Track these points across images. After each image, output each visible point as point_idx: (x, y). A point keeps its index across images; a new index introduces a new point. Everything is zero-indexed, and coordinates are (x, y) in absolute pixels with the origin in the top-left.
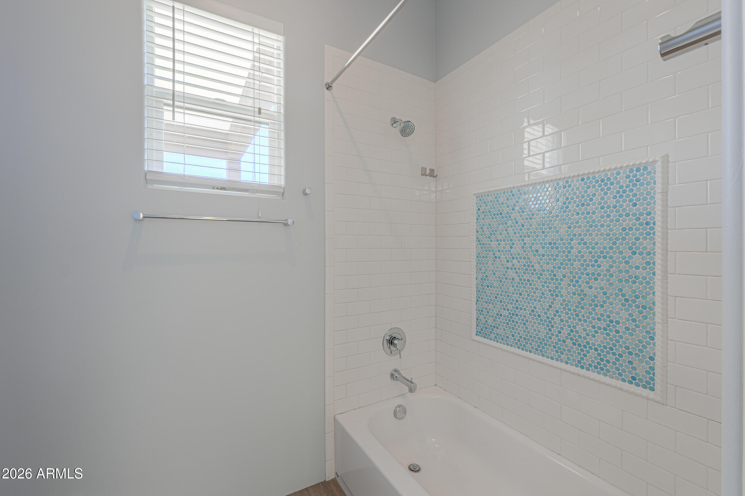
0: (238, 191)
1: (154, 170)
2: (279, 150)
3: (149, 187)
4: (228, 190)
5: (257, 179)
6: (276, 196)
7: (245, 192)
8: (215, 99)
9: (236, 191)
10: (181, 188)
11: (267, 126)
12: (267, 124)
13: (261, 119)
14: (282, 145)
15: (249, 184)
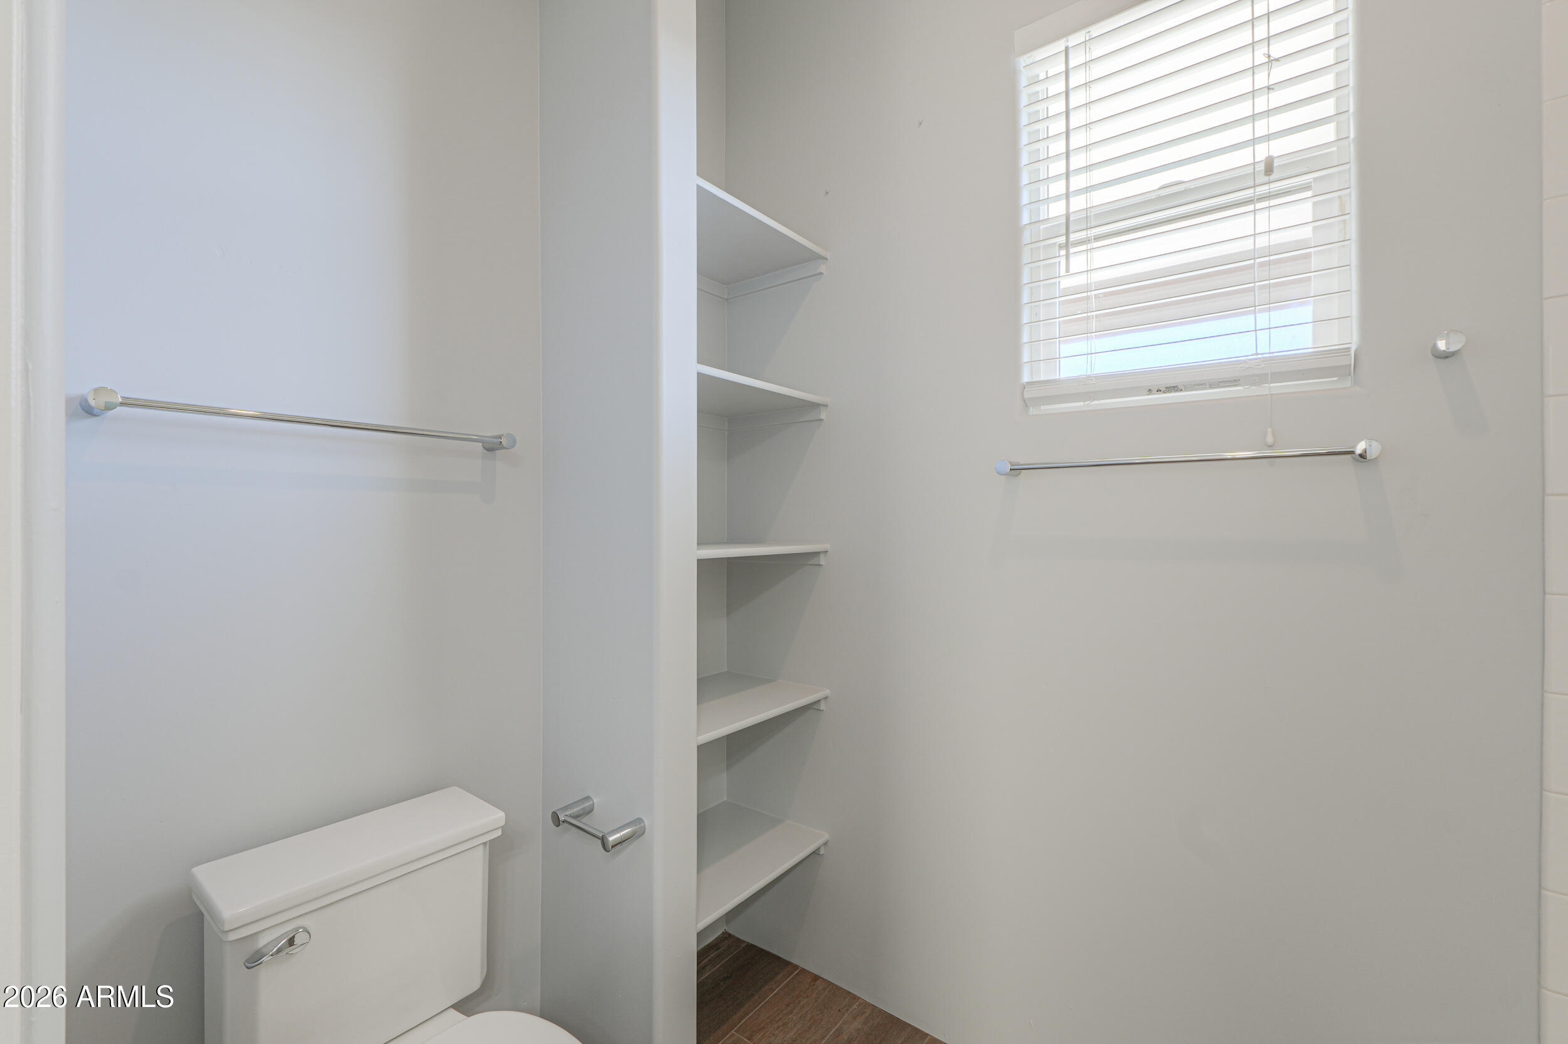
0: (1211, 387)
1: (1042, 378)
2: (1343, 246)
3: (1033, 411)
4: (1186, 390)
5: (1263, 348)
6: (1336, 379)
7: (1230, 386)
8: (1160, 189)
9: (1206, 389)
10: (1086, 403)
11: (1309, 194)
12: (1306, 187)
13: (1272, 185)
14: (1353, 230)
15: (1241, 364)
